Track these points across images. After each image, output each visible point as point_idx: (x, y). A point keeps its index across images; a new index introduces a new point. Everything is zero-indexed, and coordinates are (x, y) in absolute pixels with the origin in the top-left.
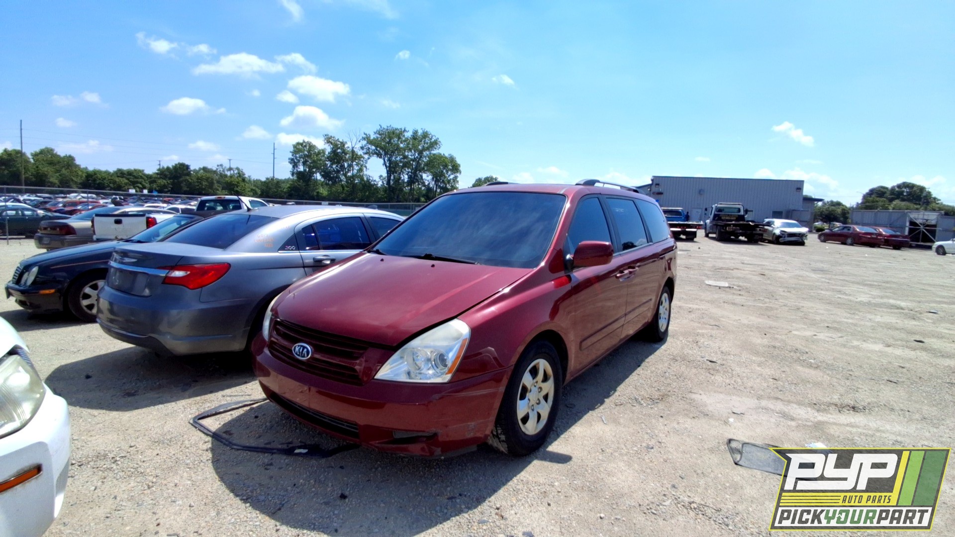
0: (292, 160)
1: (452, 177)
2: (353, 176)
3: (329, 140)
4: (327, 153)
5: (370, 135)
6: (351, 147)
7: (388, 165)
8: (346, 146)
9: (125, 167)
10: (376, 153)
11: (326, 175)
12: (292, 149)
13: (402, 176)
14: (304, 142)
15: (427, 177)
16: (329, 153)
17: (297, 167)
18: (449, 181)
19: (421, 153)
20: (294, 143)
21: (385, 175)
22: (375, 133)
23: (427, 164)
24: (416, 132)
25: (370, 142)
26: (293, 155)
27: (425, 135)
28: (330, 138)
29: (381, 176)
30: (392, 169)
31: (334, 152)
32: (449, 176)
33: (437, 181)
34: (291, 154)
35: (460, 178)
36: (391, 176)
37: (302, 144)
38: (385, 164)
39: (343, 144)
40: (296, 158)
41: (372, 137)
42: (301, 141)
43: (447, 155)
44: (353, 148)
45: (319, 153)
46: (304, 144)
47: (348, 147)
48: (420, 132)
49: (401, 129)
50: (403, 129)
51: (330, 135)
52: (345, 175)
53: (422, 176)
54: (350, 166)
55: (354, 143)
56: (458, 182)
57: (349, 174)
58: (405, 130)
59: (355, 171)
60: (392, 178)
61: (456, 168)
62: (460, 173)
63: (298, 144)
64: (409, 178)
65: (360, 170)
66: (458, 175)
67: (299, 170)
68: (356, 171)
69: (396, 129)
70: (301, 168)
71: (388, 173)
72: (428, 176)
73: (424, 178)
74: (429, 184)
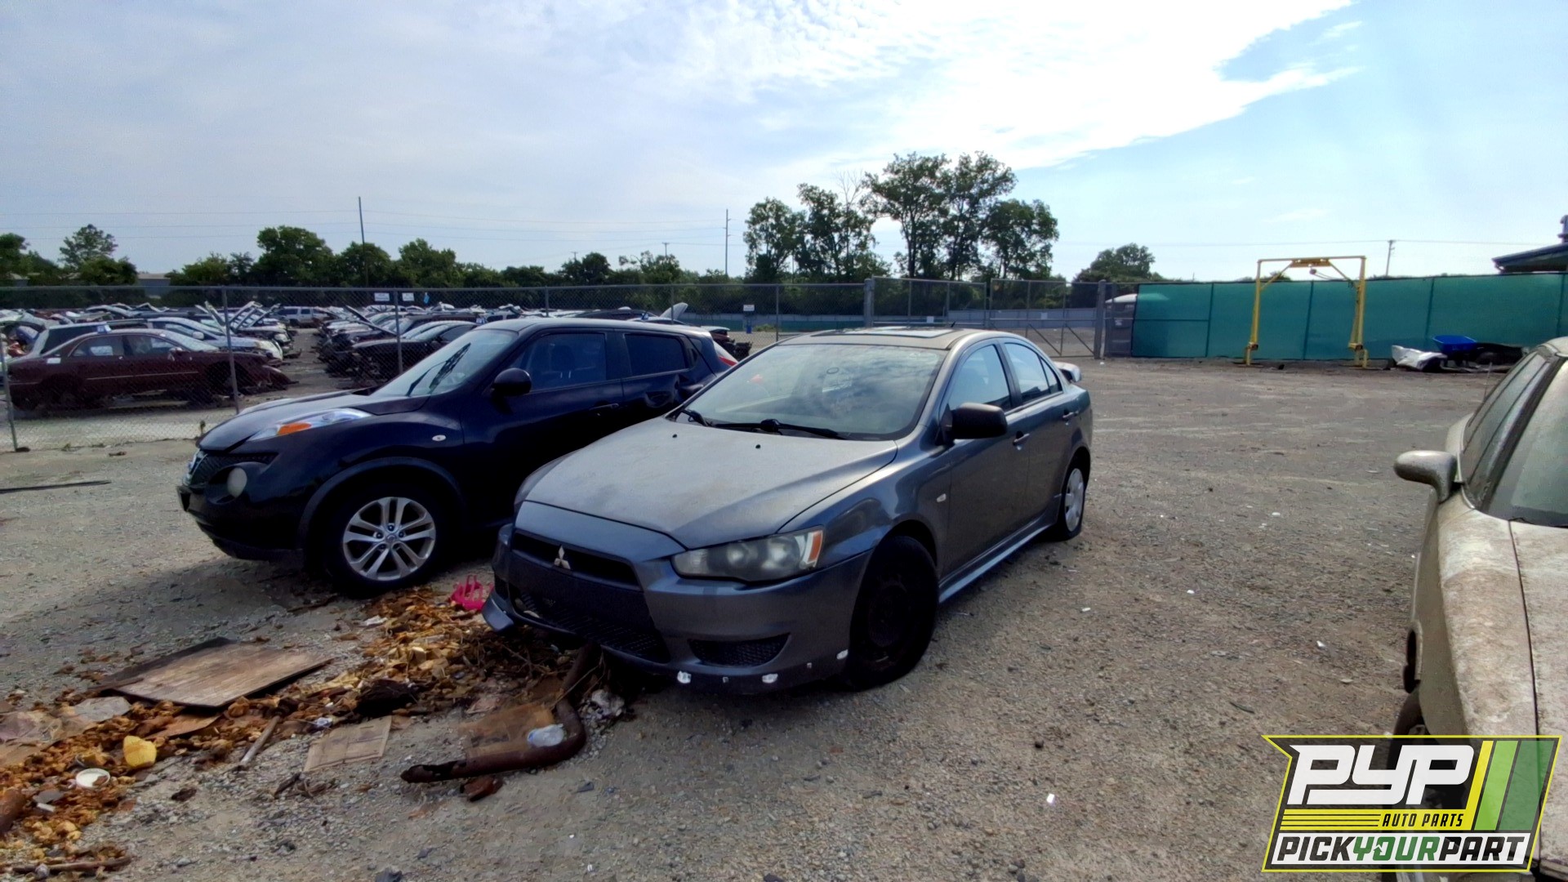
0: (750, 235)
1: (1038, 247)
2: (849, 258)
3: (809, 194)
4: (807, 219)
5: (877, 177)
6: (844, 203)
7: (910, 231)
8: (837, 202)
9: (517, 265)
10: (889, 211)
11: (803, 259)
12: (749, 217)
13: (935, 251)
14: (768, 202)
15: (987, 252)
16: (810, 219)
17: (756, 247)
18: (1032, 256)
19: (974, 202)
20: (753, 205)
21: (905, 252)
22: (885, 171)
23: (984, 224)
24: (965, 162)
25: (878, 189)
26: (750, 227)
27: (984, 165)
28: (811, 190)
29: (898, 254)
30: (920, 237)
31: (816, 215)
32: (1034, 244)
33: (1007, 258)
34: (747, 225)
35: (1056, 247)
36: (915, 252)
37: (764, 206)
38: (905, 230)
39: (831, 199)
40: (755, 230)
41: (883, 178)
42: (763, 201)
43: (1029, 202)
44: (849, 204)
45: (794, 218)
46: (769, 206)
47: (840, 204)
48: (974, 162)
49: (936, 158)
50: (940, 158)
51: (809, 185)
52: (835, 256)
53: (975, 249)
54: (844, 239)
55: (848, 195)
56: (1051, 255)
57: (843, 254)
58: (944, 160)
59: (852, 248)
60: (919, 256)
61: (1047, 226)
62: (1057, 237)
63: (759, 205)
64: (950, 254)
65: (863, 245)
66: (1052, 241)
67: (761, 253)
68: (854, 248)
69: (928, 160)
70: (763, 248)
71: (910, 248)
72: (988, 249)
73: (979, 251)
74: (991, 264)
